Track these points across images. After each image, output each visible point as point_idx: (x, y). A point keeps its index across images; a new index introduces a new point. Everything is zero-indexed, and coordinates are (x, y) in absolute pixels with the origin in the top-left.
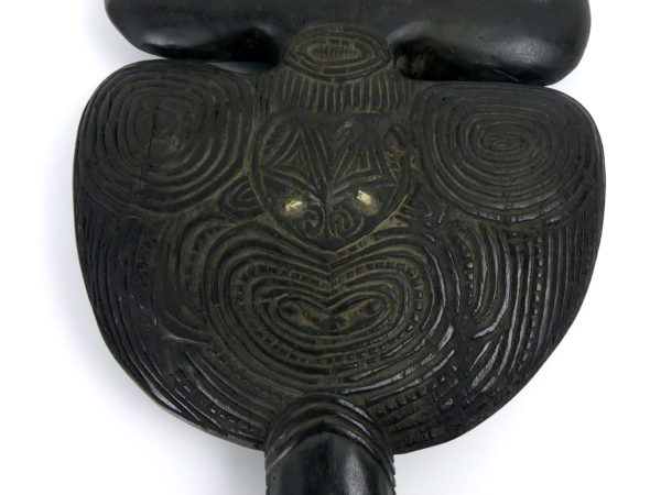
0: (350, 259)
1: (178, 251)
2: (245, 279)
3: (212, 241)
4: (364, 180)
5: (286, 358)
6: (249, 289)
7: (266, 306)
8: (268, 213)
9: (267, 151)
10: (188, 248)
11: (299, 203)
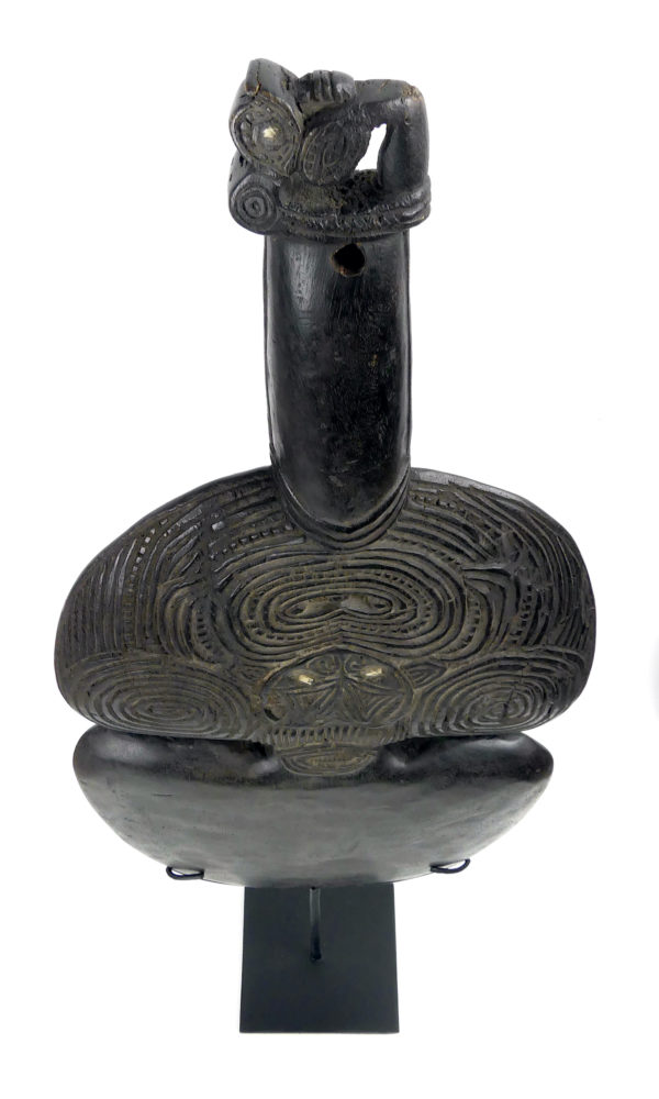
0: (320, 642)
1: (488, 633)
2: (423, 623)
3: (454, 644)
4: (305, 690)
5: (383, 572)
6: (419, 615)
7: (403, 606)
8: (399, 666)
9: (397, 703)
10: (478, 636)
11: (369, 674)
